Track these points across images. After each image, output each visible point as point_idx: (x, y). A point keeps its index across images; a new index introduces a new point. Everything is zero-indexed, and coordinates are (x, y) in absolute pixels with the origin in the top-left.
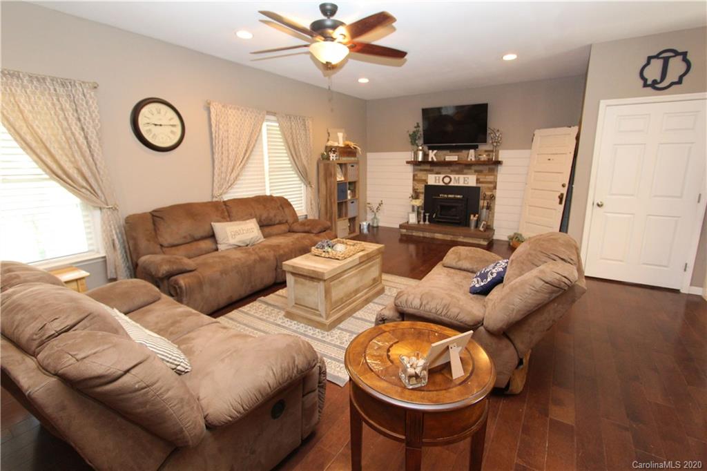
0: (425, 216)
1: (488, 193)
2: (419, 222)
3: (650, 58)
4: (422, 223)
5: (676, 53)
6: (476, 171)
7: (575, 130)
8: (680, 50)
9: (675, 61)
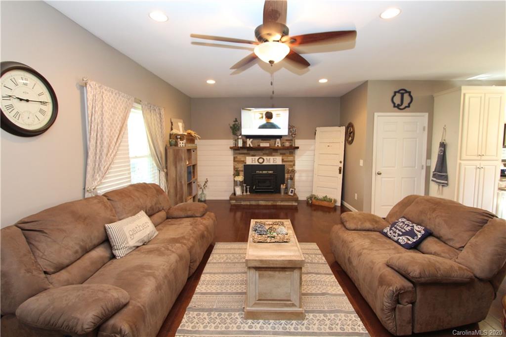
0: (246, 188)
1: (290, 169)
2: (243, 193)
3: (395, 93)
4: (245, 194)
5: (406, 92)
6: (281, 154)
7: (343, 129)
8: (408, 90)
9: (406, 96)
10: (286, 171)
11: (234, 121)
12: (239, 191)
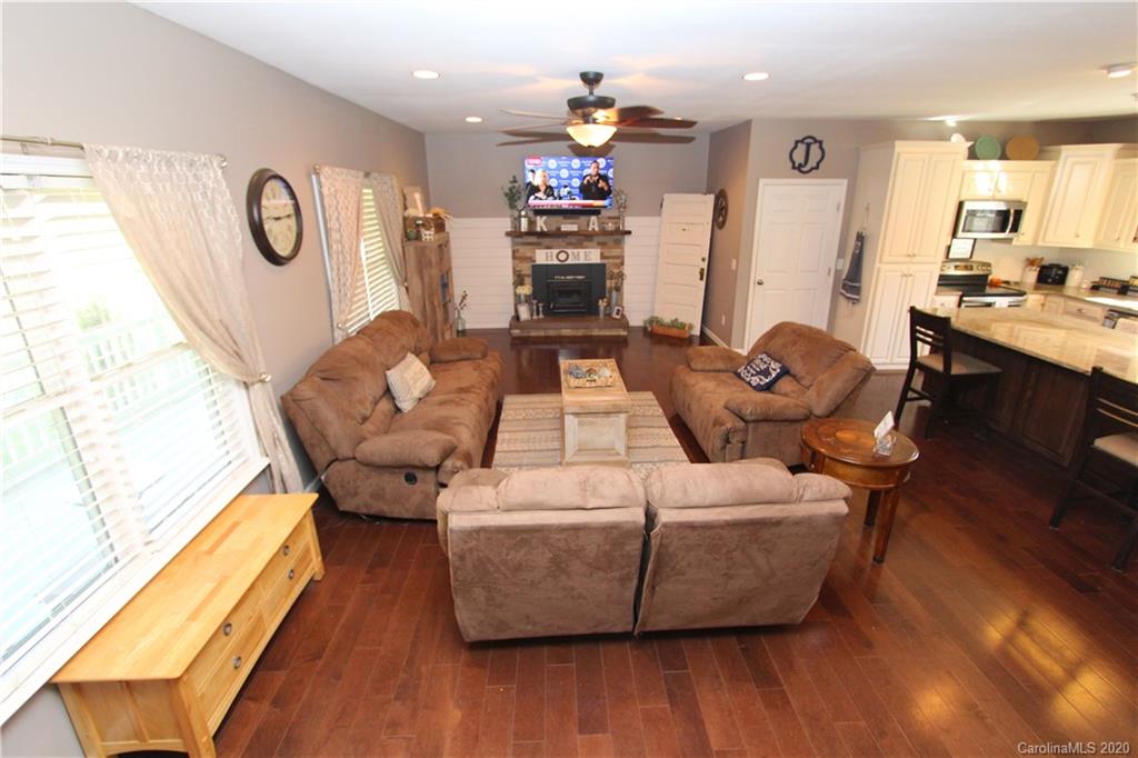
0: (538, 307)
1: (616, 271)
2: (532, 315)
3: (797, 142)
4: (535, 317)
5: (816, 141)
6: (599, 244)
7: (711, 198)
8: (819, 138)
9: (815, 149)
10: (608, 276)
11: (511, 182)
12: (524, 313)
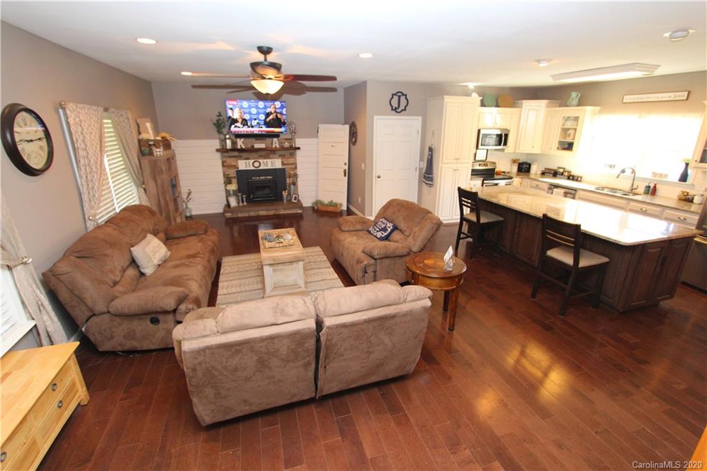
0: (242, 198)
1: (292, 173)
2: (238, 203)
3: (393, 95)
4: (241, 204)
5: (403, 95)
6: (280, 156)
7: (347, 127)
9: (403, 98)
10: (287, 176)
12: (233, 202)
